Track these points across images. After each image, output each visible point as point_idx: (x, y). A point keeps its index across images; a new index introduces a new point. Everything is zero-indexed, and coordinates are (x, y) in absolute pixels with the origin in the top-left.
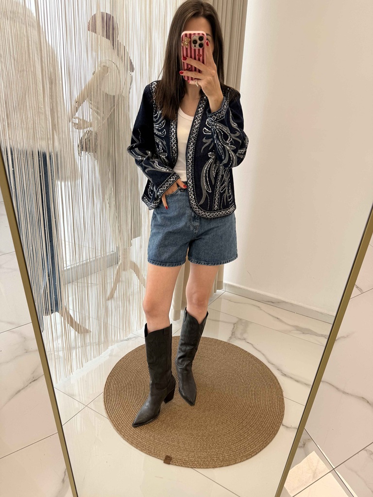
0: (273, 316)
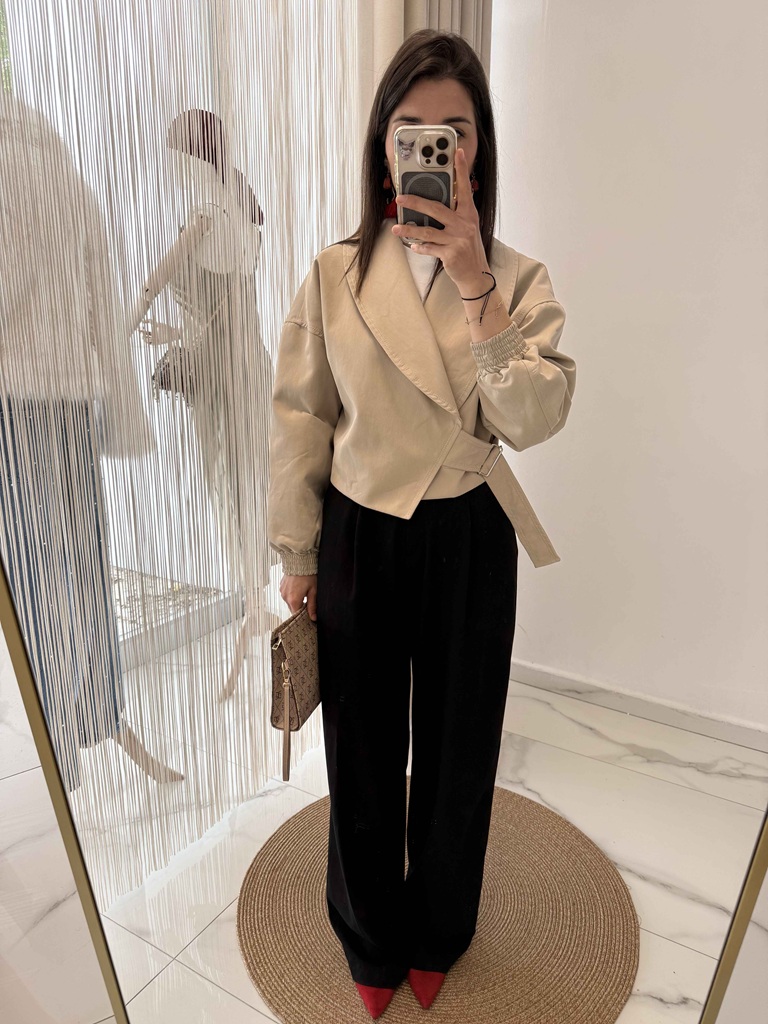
0: (580, 724)
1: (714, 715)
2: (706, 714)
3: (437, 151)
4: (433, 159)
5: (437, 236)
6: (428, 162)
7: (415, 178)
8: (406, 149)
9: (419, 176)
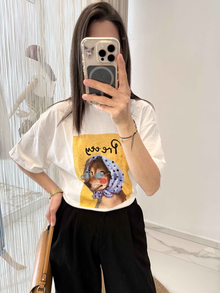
0: (157, 240)
1: (198, 236)
2: (195, 235)
3: (108, 53)
4: (106, 58)
5: (108, 101)
6: (103, 59)
7: (95, 69)
8: (89, 52)
9: (98, 68)
